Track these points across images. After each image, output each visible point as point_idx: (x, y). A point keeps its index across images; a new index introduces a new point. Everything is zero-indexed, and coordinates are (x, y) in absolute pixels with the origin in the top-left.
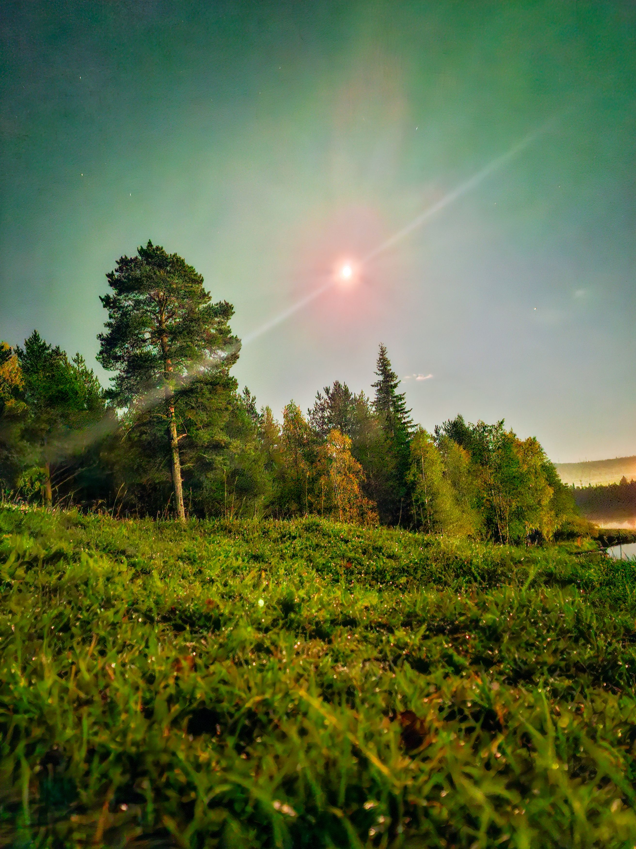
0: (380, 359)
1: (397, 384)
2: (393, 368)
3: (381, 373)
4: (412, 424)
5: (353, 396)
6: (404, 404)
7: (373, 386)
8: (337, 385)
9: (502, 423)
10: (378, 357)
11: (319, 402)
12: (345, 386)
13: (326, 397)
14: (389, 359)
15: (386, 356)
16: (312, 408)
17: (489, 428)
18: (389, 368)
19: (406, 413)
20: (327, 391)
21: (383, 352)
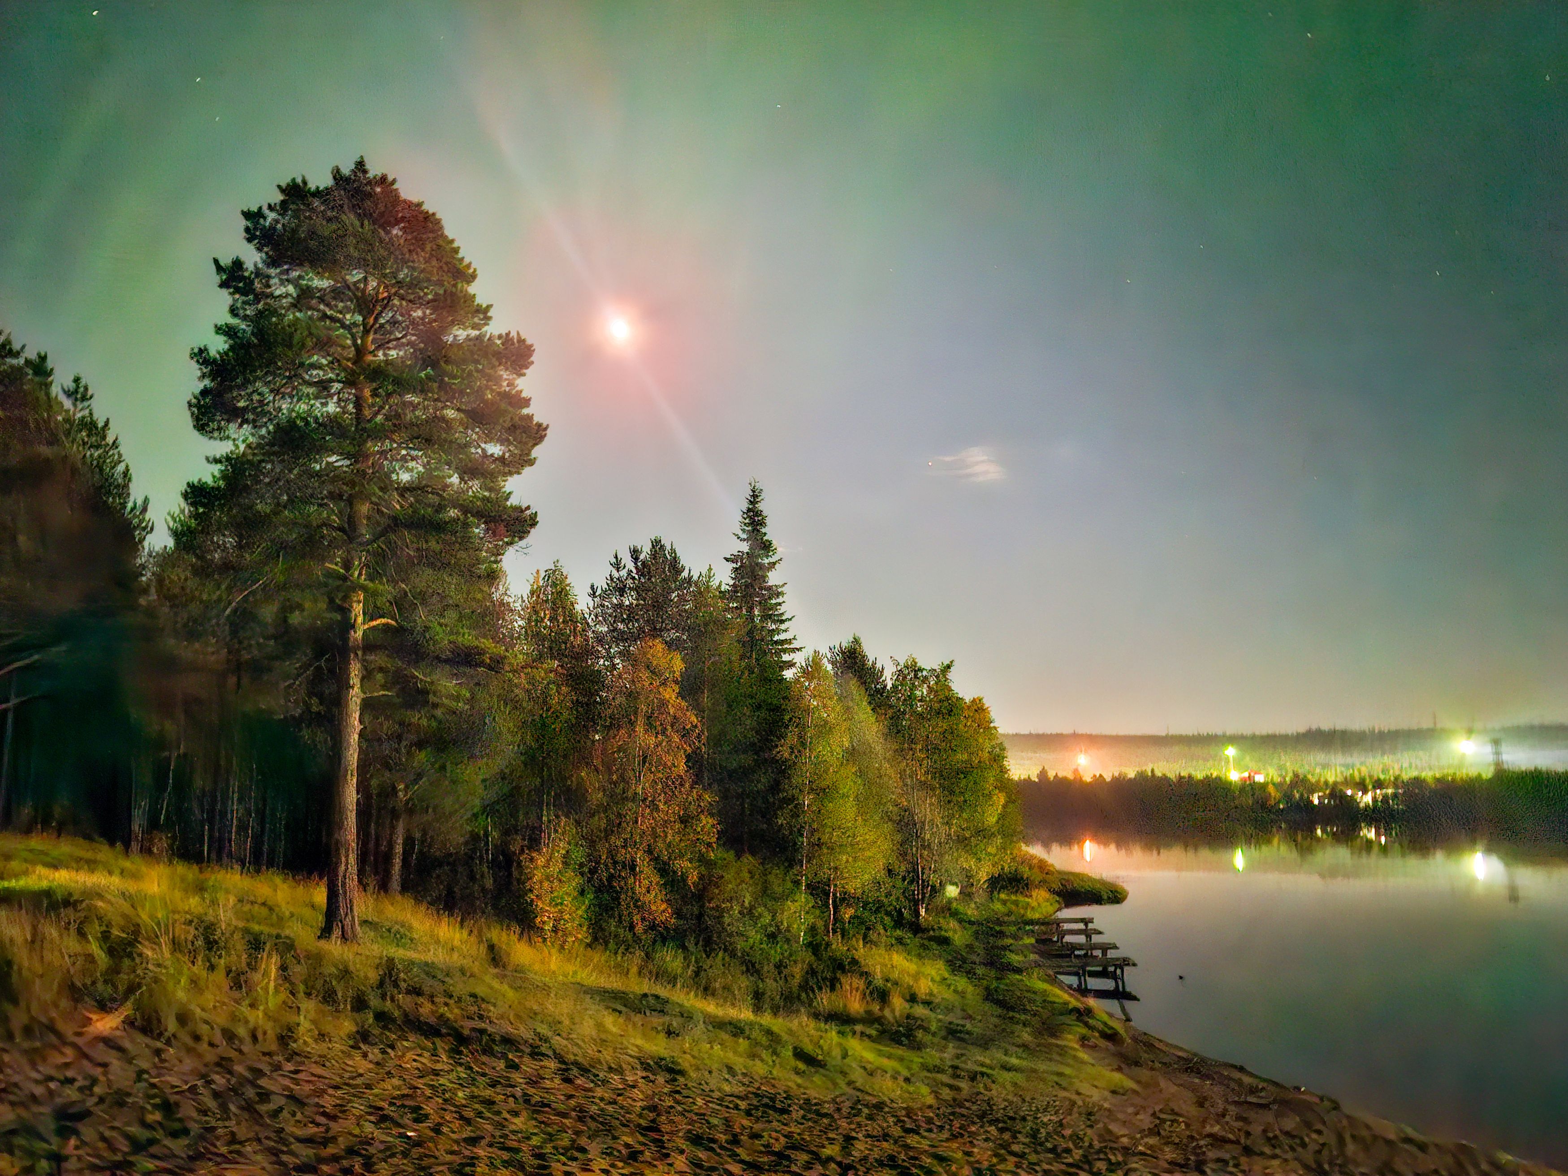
0: (749, 510)
1: (774, 564)
2: (771, 532)
3: (745, 536)
4: (792, 646)
5: (685, 574)
6: (780, 604)
7: (727, 559)
8: (657, 545)
9: (949, 667)
10: (745, 506)
11: (616, 574)
12: (673, 551)
13: (631, 566)
14: (764, 514)
15: (760, 506)
16: (602, 583)
17: (925, 673)
18: (763, 530)
19: (782, 622)
20: (635, 553)
21: (755, 497)
